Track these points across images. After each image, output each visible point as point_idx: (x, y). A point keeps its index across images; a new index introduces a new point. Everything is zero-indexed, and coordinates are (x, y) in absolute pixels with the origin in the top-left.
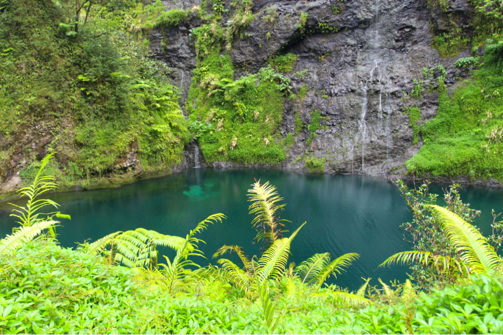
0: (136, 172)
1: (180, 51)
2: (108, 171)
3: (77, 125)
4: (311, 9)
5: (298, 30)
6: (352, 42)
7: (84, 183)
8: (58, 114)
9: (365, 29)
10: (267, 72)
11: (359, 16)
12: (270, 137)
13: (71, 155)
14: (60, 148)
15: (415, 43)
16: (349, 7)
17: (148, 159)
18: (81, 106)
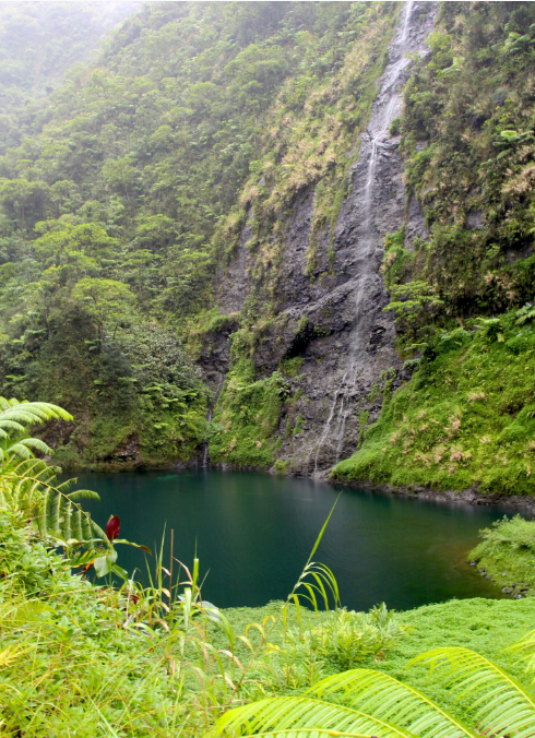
0: (136, 462)
1: (222, 355)
2: (108, 458)
3: (92, 419)
4: (311, 313)
5: (298, 335)
6: (339, 345)
7: (93, 466)
8: (79, 409)
9: (349, 331)
10: (276, 376)
11: (343, 319)
12: (263, 440)
13: (86, 443)
14: (79, 436)
15: (383, 345)
16: (337, 311)
17: (149, 452)
18: (95, 403)
